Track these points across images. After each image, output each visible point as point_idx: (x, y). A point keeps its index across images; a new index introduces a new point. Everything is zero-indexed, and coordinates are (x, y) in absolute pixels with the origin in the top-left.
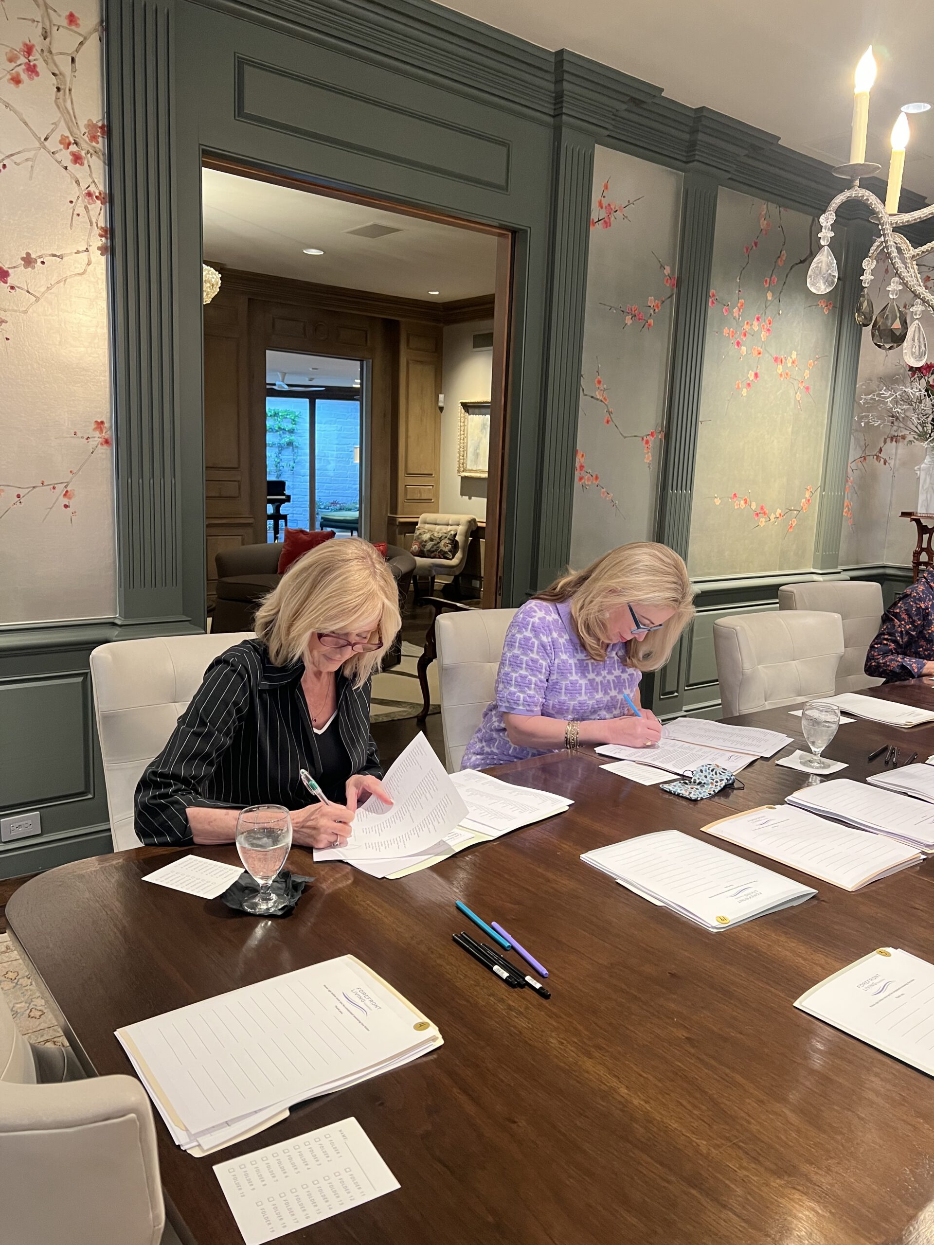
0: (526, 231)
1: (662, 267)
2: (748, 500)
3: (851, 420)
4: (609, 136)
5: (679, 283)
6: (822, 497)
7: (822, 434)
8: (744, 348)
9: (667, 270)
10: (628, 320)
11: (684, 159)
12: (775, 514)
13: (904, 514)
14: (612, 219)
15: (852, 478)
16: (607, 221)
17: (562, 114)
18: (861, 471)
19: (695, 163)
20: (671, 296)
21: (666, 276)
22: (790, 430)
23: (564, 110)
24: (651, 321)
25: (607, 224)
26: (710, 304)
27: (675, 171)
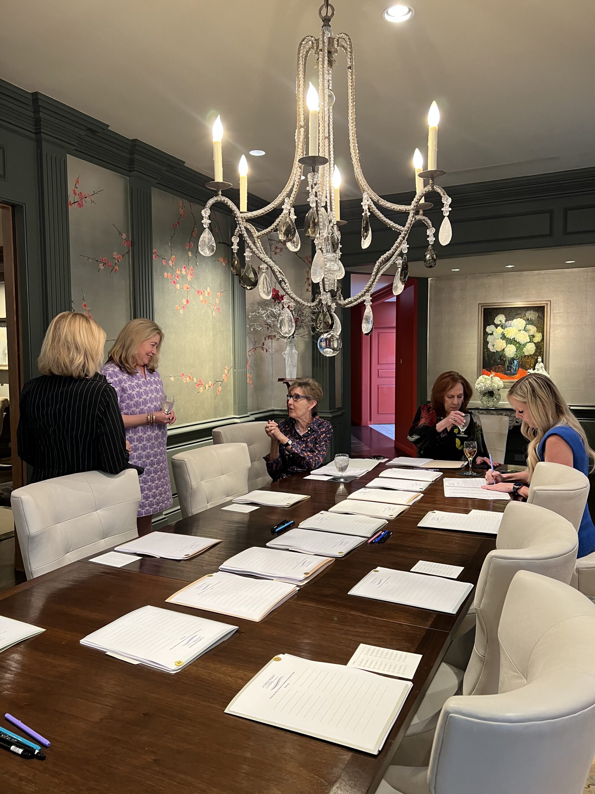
0: (23, 206)
1: (120, 234)
2: (191, 377)
3: (246, 328)
4: (75, 150)
5: (132, 244)
6: (234, 373)
7: (230, 335)
8: (178, 285)
9: (124, 236)
10: (101, 266)
11: (128, 169)
12: (208, 384)
13: (280, 380)
14: (84, 202)
15: (250, 361)
16: (80, 203)
17: (41, 132)
18: (254, 356)
19: (135, 172)
20: (129, 252)
21: (124, 240)
22: (211, 334)
23: (42, 130)
24: (116, 267)
25: (80, 205)
26: (154, 258)
27: (123, 176)
